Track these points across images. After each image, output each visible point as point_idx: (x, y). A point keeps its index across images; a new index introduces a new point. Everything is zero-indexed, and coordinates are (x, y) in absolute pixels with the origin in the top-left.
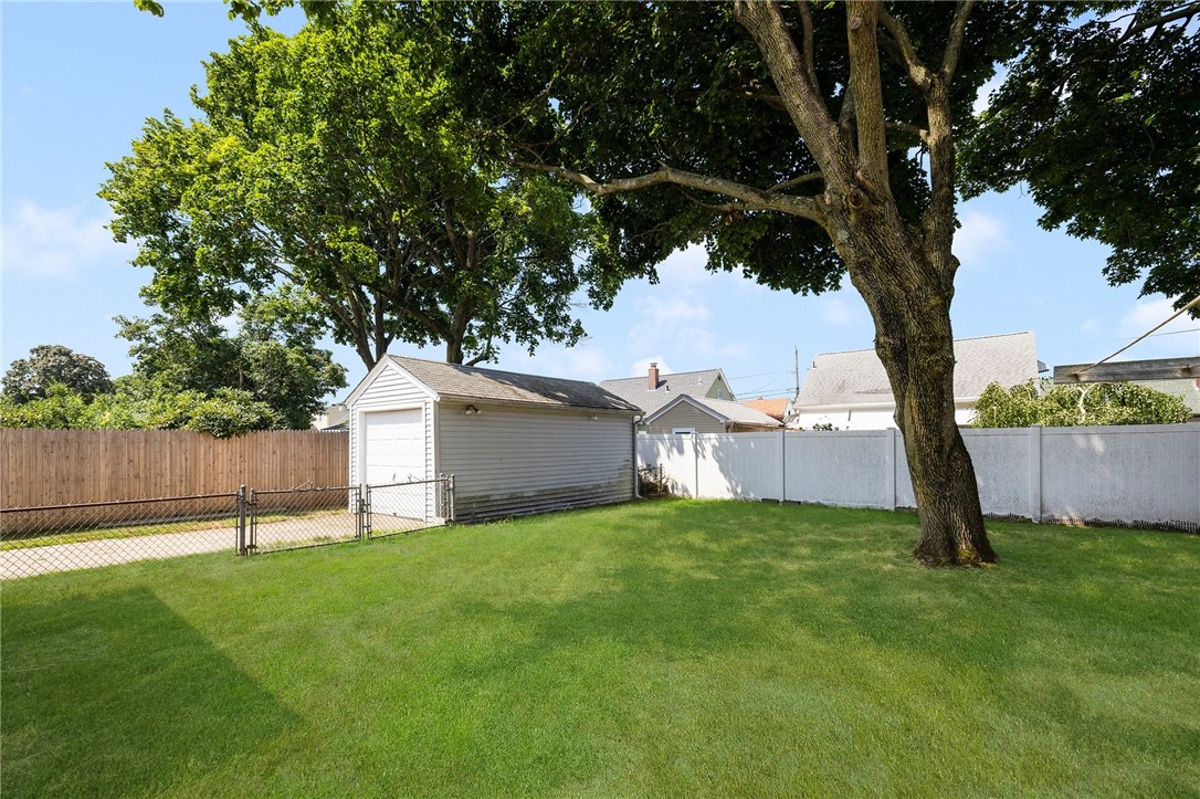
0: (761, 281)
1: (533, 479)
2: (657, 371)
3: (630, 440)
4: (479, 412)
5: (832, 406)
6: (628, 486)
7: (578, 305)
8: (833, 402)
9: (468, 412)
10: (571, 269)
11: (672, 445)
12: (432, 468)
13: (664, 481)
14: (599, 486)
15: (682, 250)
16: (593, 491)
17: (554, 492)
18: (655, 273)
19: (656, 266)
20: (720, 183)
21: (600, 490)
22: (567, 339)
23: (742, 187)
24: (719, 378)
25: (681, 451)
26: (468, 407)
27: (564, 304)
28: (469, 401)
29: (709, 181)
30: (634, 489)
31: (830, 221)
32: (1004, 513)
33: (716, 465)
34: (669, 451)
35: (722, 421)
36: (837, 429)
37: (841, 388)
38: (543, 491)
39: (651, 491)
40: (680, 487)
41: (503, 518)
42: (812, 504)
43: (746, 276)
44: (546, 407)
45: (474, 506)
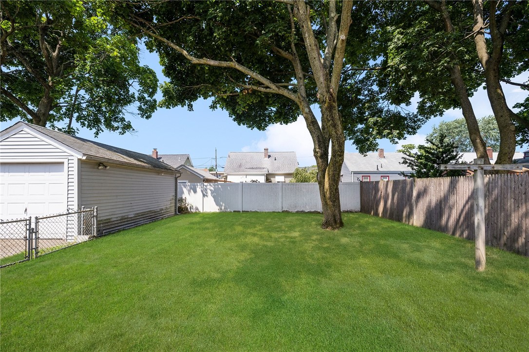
0: (234, 120)
1: (133, 207)
2: (157, 152)
3: (175, 186)
4: (108, 168)
5: (240, 173)
6: (173, 209)
7: (130, 113)
8: (239, 171)
9: (100, 167)
10: (128, 93)
11: (191, 188)
12: (76, 203)
13: (186, 205)
14: (162, 209)
15: (204, 99)
16: (160, 212)
17: (143, 214)
18: (192, 107)
19: (192, 103)
20: (259, 76)
21: (163, 212)
22: (120, 130)
23: (268, 81)
24: (188, 158)
25: (195, 192)
26: (100, 164)
27: (120, 111)
28: (103, 160)
29: (254, 74)
30: (176, 210)
31: (302, 104)
32: (313, 210)
33: (213, 199)
34: (189, 191)
35: (202, 178)
36: (259, 182)
37: (240, 166)
38: (138, 214)
39: (182, 210)
40: (194, 207)
41: (119, 231)
42: (254, 212)
43: (230, 116)
44: (143, 167)
45: (102, 225)
